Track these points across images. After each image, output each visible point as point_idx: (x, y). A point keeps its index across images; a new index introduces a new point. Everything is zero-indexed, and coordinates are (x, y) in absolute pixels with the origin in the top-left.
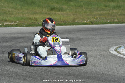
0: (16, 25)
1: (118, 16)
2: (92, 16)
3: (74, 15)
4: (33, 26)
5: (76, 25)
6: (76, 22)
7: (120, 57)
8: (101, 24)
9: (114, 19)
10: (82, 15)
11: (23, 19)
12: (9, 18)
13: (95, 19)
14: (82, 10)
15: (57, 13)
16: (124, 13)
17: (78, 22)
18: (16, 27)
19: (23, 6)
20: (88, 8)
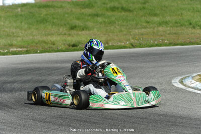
0: (27, 51)
1: (167, 35)
2: (132, 37)
3: (104, 34)
4: (51, 52)
5: (111, 49)
6: (110, 44)
7: (190, 92)
8: (146, 47)
9: (163, 40)
10: (117, 35)
11: (34, 42)
12: (15, 42)
13: (136, 40)
14: (115, 29)
15: (80, 33)
16: (174, 32)
17: (113, 45)
18: (26, 54)
19: (31, 24)
20: (123, 25)
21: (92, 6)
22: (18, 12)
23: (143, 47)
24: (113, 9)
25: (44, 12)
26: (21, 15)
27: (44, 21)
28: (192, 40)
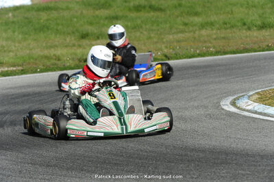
0: (22, 70)
1: (212, 41)
2: (165, 45)
4: (55, 71)
7: (245, 117)
8: (185, 58)
9: (209, 47)
10: (145, 44)
11: (33, 58)
12: (6, 59)
13: (170, 49)
14: (142, 35)
15: (94, 43)
16: (223, 36)
18: (22, 74)
19: (26, 34)
20: (152, 30)
21: (110, 5)
22: (9, 18)
23: (181, 59)
24: (138, 8)
25: (44, 16)
26: (13, 22)
27: (44, 28)
28: (248, 47)
